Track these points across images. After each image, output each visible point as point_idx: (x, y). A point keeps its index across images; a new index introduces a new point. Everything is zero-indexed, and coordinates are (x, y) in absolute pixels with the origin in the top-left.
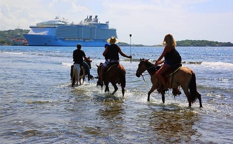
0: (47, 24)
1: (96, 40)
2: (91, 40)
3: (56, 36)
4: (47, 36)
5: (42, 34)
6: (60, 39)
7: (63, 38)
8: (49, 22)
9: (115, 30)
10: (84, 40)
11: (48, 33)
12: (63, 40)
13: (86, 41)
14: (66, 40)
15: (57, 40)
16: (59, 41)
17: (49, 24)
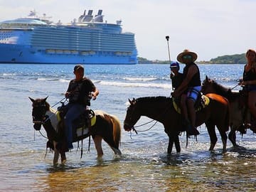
0: (15, 25)
1: (100, 52)
2: (91, 53)
3: (31, 46)
4: (16, 45)
5: (7, 41)
6: (40, 51)
7: (44, 49)
8: (18, 20)
9: (133, 35)
10: (80, 53)
11: (19, 40)
12: (45, 52)
13: (85, 54)
14: (50, 52)
15: (34, 53)
16: (37, 54)
17: (18, 25)
